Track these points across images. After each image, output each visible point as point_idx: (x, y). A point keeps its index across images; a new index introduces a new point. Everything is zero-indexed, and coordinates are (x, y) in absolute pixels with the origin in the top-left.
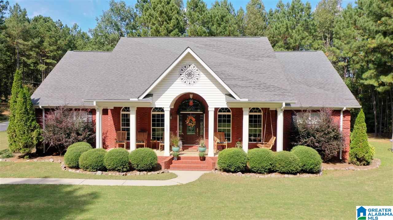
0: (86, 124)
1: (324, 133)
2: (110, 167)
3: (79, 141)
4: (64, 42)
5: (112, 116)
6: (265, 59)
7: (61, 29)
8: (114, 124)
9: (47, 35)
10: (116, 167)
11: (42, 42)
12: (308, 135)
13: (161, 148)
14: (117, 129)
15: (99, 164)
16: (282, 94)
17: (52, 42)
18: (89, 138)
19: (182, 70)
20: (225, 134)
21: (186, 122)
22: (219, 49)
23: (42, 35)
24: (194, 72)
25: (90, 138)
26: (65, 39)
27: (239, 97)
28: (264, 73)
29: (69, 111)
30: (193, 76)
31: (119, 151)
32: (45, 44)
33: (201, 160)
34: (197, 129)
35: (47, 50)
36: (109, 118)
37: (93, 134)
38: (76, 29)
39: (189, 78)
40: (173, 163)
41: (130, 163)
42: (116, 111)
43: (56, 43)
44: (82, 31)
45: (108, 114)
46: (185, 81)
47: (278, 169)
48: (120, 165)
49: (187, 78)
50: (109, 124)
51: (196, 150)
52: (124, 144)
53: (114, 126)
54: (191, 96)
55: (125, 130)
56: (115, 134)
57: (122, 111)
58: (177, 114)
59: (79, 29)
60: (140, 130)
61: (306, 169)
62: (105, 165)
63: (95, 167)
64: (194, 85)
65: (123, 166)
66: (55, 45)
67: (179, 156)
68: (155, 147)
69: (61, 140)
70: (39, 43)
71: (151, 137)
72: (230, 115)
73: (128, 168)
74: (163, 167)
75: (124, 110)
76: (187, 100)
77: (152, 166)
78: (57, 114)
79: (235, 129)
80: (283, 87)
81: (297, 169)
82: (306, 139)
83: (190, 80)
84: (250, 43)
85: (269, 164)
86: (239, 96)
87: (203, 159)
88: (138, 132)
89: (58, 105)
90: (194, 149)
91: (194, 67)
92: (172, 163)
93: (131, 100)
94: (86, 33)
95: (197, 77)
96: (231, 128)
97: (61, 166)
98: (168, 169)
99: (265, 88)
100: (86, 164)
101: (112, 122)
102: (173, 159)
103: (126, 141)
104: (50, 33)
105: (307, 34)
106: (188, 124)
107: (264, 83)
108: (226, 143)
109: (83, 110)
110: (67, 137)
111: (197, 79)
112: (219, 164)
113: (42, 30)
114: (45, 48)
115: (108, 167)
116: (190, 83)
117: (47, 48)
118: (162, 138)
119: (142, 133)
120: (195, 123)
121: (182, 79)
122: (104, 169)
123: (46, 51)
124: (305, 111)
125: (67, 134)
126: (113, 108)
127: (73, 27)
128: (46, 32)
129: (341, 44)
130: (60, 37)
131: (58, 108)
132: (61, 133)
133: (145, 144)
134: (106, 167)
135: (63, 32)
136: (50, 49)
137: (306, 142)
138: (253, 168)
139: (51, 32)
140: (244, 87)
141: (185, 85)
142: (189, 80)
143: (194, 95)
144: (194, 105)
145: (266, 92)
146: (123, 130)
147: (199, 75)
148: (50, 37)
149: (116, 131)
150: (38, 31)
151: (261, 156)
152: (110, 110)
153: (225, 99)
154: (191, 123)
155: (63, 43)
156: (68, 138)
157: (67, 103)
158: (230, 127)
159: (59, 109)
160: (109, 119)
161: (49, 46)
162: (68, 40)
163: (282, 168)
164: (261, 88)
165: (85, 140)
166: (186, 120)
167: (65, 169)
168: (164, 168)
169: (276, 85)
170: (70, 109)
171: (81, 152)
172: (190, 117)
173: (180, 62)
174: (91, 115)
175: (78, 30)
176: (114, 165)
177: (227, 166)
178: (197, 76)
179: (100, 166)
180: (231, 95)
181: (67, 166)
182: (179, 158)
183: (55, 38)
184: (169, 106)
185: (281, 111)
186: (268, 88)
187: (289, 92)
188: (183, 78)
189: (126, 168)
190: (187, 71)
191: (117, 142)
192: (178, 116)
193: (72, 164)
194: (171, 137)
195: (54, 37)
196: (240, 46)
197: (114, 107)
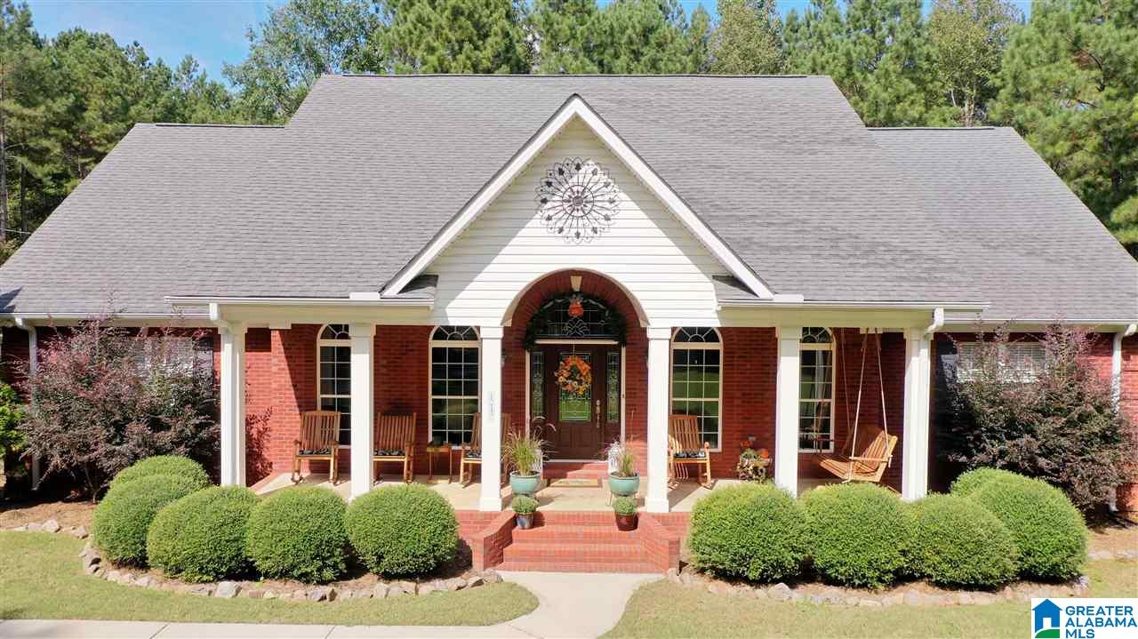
0: (190, 387)
1: (1067, 422)
2: (269, 563)
3: (159, 451)
4: (151, 111)
5: (287, 357)
6: (835, 149)
7: (142, 70)
8: (294, 386)
9: (95, 88)
10: (293, 567)
11: (79, 108)
12: (1013, 427)
13: (464, 477)
14: (305, 403)
15: (227, 555)
16: (925, 275)
17: (111, 109)
18: (197, 440)
19: (549, 184)
20: (699, 420)
21: (557, 379)
22: (669, 115)
23: (79, 88)
24: (593, 190)
25: (201, 439)
26: (155, 102)
27: (770, 289)
28: (844, 199)
29: (126, 335)
30: (589, 206)
31: (306, 500)
32: (91, 115)
33: (622, 528)
34: (598, 402)
35: (94, 135)
36: (275, 361)
37: (212, 424)
38: (189, 72)
39: (575, 213)
40: (514, 538)
41: (347, 547)
42: (300, 338)
43: (125, 114)
44: (208, 80)
45: (269, 349)
46: (560, 224)
47: (929, 571)
48: (308, 557)
49: (566, 216)
50: (274, 386)
51: (595, 482)
52: (329, 461)
53: (293, 391)
54: (576, 283)
55: (332, 408)
56: (297, 422)
57: (322, 338)
58: (525, 348)
59: (199, 73)
60: (388, 406)
61: (1035, 567)
62: (249, 554)
63: (210, 567)
64: (594, 242)
65: (324, 559)
66: (120, 118)
67: (537, 509)
68: (445, 468)
69: (93, 447)
70: (70, 110)
71: (430, 431)
72: (718, 351)
73: (342, 566)
74: (478, 560)
75: (328, 334)
76: (562, 296)
77: (435, 557)
78: (80, 348)
79: (737, 402)
80: (925, 250)
81: (1005, 571)
82: (1001, 441)
83: (581, 222)
84: (774, 95)
85: (896, 554)
86: (767, 286)
87: (630, 522)
88: (382, 414)
89: (84, 316)
90: (589, 476)
91: (594, 173)
92: (511, 538)
93: (355, 296)
94: (222, 87)
95: (605, 213)
96: (720, 400)
97: (84, 553)
98: (499, 566)
99: (858, 253)
100: (174, 554)
101: (286, 378)
102: (514, 522)
103: (335, 449)
104: (104, 81)
105: (913, 86)
106: (565, 384)
107: (850, 236)
108: (705, 455)
109: (177, 332)
110: (114, 437)
111: (607, 218)
112: (696, 548)
113: (79, 71)
114: (90, 128)
115: (262, 566)
116: (578, 235)
117: (96, 128)
118: (468, 438)
119: (396, 420)
120: (590, 380)
121: (549, 218)
122: (246, 572)
123: (92, 139)
124: (989, 337)
125: (115, 424)
126: (289, 328)
127: (180, 67)
128: (91, 78)
129: (1033, 115)
130: (138, 96)
131: (84, 326)
132: (93, 422)
133: (405, 460)
134: (253, 562)
135: (146, 78)
136: (106, 132)
137: (1002, 454)
138: (832, 566)
139: (107, 78)
140: (778, 249)
141: (562, 242)
142: (575, 222)
143: (587, 276)
144: (585, 317)
145: (864, 266)
146: (327, 406)
147: (612, 201)
148: (107, 95)
149: (301, 411)
150: (68, 75)
151: (863, 519)
152: (278, 332)
153: (714, 293)
154: (574, 379)
155: (150, 114)
156: (118, 440)
157: (118, 310)
158: (718, 397)
159: (88, 329)
160: (275, 365)
161: (100, 121)
162: (165, 106)
163: (945, 566)
164: (841, 253)
165: (182, 448)
166: (557, 369)
167: (97, 569)
168: (482, 565)
169: (896, 242)
170: (128, 329)
171: (156, 503)
172: (573, 361)
173: (542, 153)
174: (208, 350)
175: (198, 77)
176: (284, 556)
177: (733, 561)
178: (607, 205)
179: (231, 559)
180: (735, 281)
181: (102, 555)
182: (537, 520)
183: (124, 99)
184: (500, 320)
185: (922, 340)
186: (867, 253)
187: (951, 269)
188: (551, 213)
189: (335, 566)
190: (567, 186)
191: (302, 452)
192: (528, 356)
193: (119, 550)
194: (505, 439)
195: (118, 94)
196: (739, 104)
197: (293, 325)
